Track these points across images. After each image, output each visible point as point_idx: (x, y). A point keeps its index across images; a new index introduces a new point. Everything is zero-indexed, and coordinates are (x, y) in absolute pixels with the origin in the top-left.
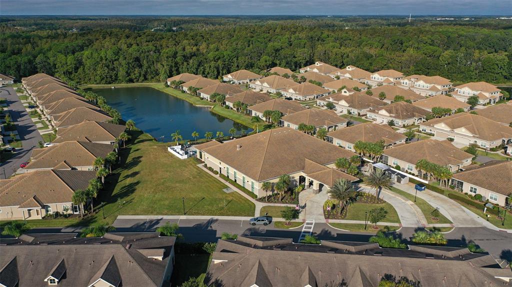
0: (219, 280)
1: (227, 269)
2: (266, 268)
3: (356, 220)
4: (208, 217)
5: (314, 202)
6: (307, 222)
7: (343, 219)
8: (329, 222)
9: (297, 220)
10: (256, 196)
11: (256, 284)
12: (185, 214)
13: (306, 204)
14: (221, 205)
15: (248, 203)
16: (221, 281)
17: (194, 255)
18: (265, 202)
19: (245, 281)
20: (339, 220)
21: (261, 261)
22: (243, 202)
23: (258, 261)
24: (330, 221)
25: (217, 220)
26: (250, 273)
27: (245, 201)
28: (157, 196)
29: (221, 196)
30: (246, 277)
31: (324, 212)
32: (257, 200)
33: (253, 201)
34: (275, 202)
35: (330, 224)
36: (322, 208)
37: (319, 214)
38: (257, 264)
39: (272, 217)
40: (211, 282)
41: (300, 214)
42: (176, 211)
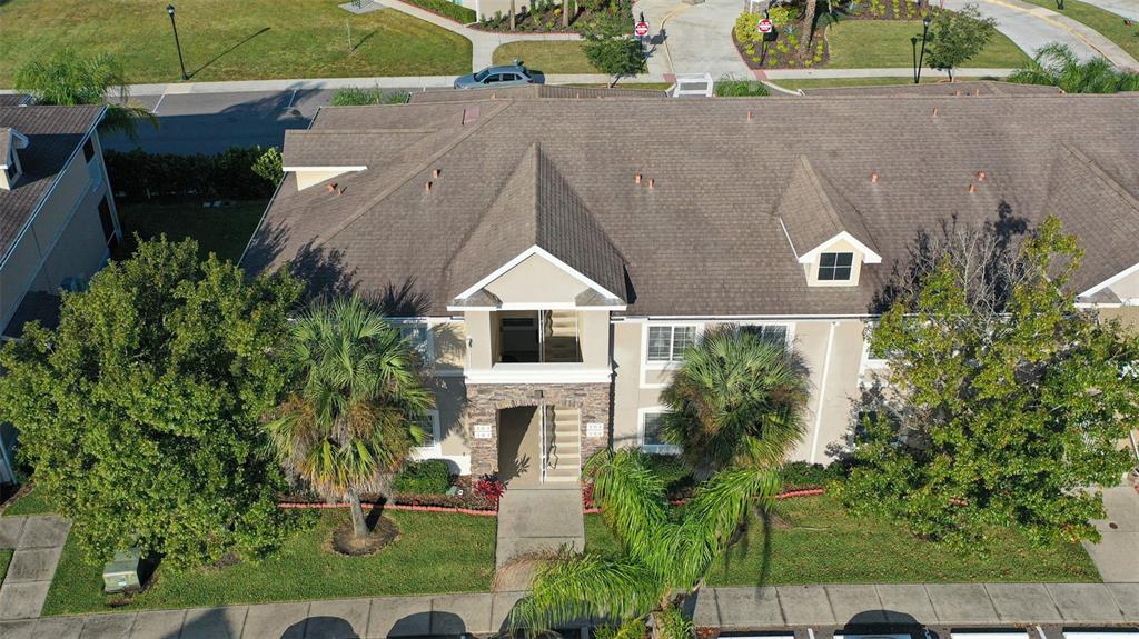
0: (320, 250)
1: (364, 201)
2: (579, 183)
3: (869, 66)
4: (281, 85)
5: (691, 24)
6: (680, 81)
7: (817, 65)
8: (769, 77)
9: (640, 78)
10: (472, 15)
11: (537, 243)
12: (187, 78)
13: (663, 31)
14: (337, 47)
15: (442, 36)
16: (335, 256)
17: (217, 204)
18: (508, 30)
19: (470, 246)
20: (807, 71)
21: (549, 151)
22: (422, 34)
23: (533, 150)
24: (771, 74)
25: (316, 90)
26: (497, 209)
27: (430, 31)
28: (75, 32)
29: (332, 22)
30: (473, 229)
31: (742, 51)
32: (478, 27)
33: (462, 30)
34: (549, 31)
35: (773, 81)
36: (731, 41)
37: (724, 58)
38: (530, 164)
39: (540, 73)
40: (278, 263)
41: (649, 60)
42: (151, 69)
